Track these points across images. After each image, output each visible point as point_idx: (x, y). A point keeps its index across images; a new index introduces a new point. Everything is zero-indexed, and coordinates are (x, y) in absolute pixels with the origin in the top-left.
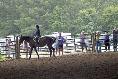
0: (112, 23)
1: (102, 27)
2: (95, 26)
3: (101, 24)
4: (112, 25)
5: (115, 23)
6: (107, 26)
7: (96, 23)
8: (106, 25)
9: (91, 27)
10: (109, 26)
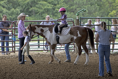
0: (37, 5)
1: (20, 11)
2: (9, 8)
3: (19, 5)
4: (37, 8)
5: (41, 6)
6: (29, 9)
7: (12, 3)
8: (27, 7)
9: (3, 9)
10: (32, 9)
